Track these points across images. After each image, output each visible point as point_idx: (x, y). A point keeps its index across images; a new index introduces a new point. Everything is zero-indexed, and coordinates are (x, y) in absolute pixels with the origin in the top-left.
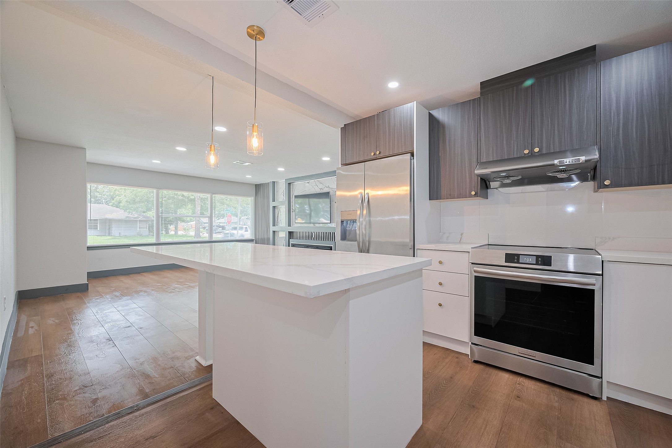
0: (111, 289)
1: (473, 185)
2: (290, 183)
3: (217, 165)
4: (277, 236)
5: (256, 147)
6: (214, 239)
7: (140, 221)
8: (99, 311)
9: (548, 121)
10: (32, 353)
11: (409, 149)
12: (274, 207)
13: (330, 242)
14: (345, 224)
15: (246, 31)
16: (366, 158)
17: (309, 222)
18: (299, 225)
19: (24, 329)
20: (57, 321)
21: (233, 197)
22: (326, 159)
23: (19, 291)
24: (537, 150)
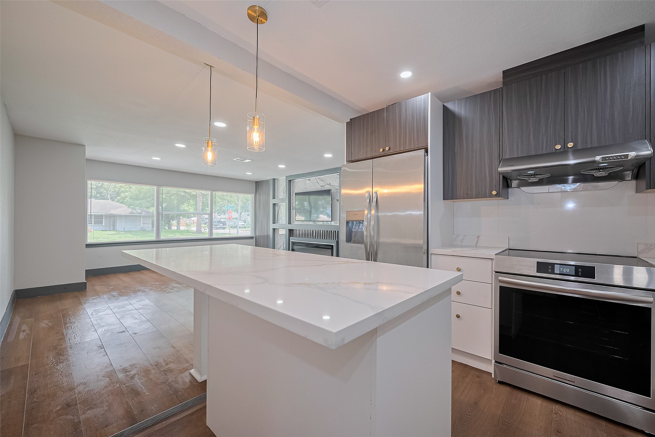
0: (109, 288)
1: (494, 184)
2: (291, 180)
3: (214, 162)
4: (277, 234)
5: (257, 141)
6: (214, 236)
7: (144, 217)
8: (94, 313)
9: (584, 113)
10: (18, 363)
11: (423, 145)
12: (274, 205)
13: (331, 240)
14: (350, 225)
15: (247, 13)
16: (374, 155)
17: (309, 220)
18: (300, 223)
19: (15, 333)
20: (50, 324)
21: (234, 195)
22: (328, 156)
23: (16, 290)
24: (570, 145)
